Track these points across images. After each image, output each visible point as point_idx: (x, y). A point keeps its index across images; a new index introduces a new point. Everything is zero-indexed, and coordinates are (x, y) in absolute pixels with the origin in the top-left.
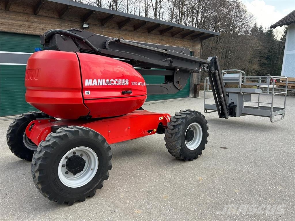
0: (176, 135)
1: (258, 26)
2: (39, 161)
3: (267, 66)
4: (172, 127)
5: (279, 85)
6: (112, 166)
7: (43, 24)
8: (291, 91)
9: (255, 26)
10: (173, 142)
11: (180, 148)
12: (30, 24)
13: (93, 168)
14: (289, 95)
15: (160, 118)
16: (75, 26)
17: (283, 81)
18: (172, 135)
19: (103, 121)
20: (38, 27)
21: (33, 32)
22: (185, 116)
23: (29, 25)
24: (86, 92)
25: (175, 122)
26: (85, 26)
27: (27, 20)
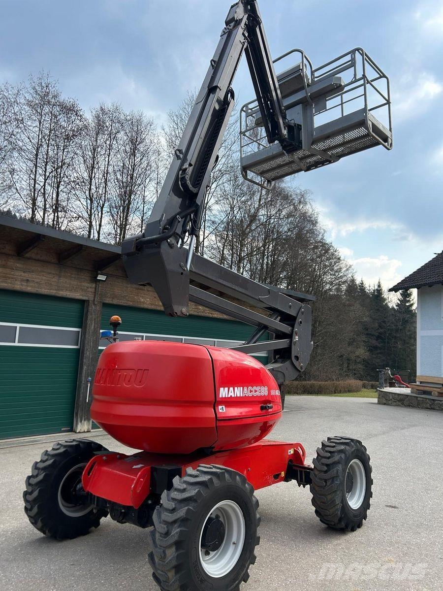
0: (333, 482)
1: (358, 282)
2: (175, 526)
3: (379, 351)
4: (326, 468)
5: (415, 390)
6: (260, 537)
7: (29, 272)
8: (439, 402)
9: (353, 281)
10: (329, 494)
11: (339, 506)
12: (8, 271)
13: (235, 542)
14: (438, 408)
15: (289, 451)
16: (83, 277)
17: (421, 383)
18: (326, 481)
19: (216, 457)
20: (20, 277)
21: (9, 285)
22: (342, 447)
23: (5, 274)
24: (220, 407)
25: (329, 458)
26: (101, 277)
27: (4, 265)
